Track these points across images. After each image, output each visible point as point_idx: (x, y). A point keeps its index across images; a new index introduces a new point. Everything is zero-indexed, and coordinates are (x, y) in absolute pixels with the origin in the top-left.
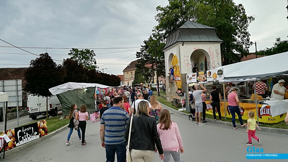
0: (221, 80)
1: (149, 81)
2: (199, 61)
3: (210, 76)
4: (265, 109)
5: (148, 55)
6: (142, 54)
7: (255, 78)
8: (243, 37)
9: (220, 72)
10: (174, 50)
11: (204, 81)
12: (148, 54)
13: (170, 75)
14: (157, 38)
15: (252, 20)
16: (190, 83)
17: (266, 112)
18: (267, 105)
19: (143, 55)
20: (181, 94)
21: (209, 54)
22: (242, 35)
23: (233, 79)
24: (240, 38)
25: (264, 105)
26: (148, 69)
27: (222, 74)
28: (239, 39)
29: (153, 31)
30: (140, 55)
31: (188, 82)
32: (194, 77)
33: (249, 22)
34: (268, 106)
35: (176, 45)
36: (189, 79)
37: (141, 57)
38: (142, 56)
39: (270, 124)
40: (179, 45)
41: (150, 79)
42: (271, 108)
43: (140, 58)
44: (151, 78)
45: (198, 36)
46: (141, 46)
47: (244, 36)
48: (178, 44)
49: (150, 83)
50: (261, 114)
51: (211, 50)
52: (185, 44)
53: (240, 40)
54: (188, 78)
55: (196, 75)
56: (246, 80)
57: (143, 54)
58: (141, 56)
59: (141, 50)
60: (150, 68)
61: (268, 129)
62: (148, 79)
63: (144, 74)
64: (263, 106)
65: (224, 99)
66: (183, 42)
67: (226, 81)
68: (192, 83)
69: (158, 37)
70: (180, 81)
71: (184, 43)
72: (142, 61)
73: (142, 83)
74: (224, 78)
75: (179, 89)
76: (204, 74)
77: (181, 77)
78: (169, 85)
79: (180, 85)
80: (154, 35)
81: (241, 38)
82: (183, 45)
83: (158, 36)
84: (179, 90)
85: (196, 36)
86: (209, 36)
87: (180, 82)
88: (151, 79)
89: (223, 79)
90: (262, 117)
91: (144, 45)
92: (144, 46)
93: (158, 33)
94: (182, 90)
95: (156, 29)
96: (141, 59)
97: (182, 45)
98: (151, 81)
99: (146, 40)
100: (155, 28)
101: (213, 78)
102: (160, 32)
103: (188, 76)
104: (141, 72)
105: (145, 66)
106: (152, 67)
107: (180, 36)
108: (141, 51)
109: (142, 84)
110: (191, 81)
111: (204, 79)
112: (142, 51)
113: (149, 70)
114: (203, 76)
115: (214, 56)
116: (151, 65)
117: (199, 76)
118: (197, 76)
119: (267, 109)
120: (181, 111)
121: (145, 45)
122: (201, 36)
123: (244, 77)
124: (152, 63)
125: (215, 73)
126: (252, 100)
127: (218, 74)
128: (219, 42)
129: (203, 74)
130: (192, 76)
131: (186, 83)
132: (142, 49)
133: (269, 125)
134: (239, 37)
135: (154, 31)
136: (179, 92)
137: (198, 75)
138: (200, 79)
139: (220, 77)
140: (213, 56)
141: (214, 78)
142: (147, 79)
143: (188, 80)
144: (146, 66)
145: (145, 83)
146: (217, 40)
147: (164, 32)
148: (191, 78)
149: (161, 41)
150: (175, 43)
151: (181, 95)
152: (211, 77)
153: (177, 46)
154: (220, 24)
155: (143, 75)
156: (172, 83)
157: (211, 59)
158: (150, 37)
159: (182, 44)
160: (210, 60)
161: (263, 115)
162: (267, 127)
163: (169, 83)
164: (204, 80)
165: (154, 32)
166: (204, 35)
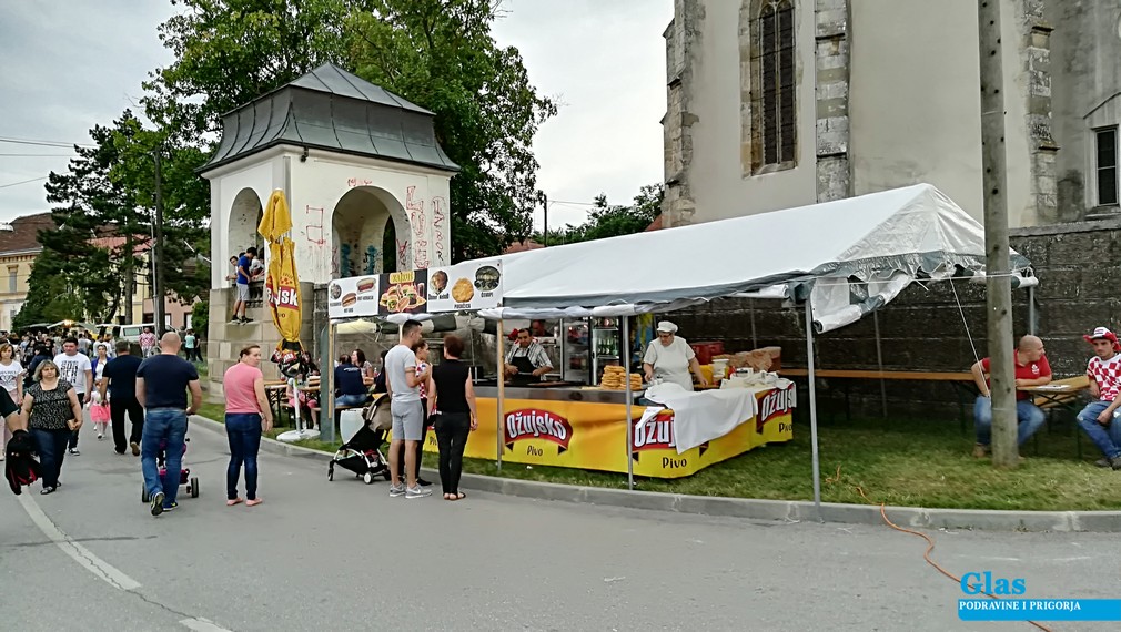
0: (490, 310)
1: (108, 310)
2: (363, 236)
3: (440, 290)
4: (653, 425)
5: (110, 196)
6: (78, 187)
7: (631, 306)
8: (515, 171)
9: (486, 277)
10: (261, 178)
11: (413, 312)
12: (107, 191)
13: (235, 285)
14: (164, 123)
15: (547, 112)
16: (345, 319)
17: (655, 436)
18: (660, 409)
19: (84, 192)
20: (296, 367)
21: (409, 213)
22: (512, 161)
23: (542, 305)
24: (505, 171)
25: (649, 408)
26: (107, 256)
27: (494, 284)
28: (501, 176)
29: (146, 86)
30: (69, 190)
31: (335, 312)
32: (366, 293)
33: (537, 118)
34: (667, 411)
35: (270, 156)
36: (340, 300)
37: (71, 198)
38: (80, 194)
39: (668, 481)
40: (287, 155)
41: (111, 303)
42: (674, 419)
43: (66, 205)
44: (119, 298)
45: (365, 132)
46: (76, 147)
47: (519, 168)
48: (284, 151)
49: (108, 321)
50: (637, 444)
51: (414, 199)
52: (313, 155)
53: (504, 180)
54: (336, 298)
55: (377, 285)
56: (597, 310)
57: (85, 188)
58: (72, 194)
59: (74, 165)
60: (113, 253)
61: (673, 498)
62: (100, 304)
63: (82, 278)
64: (648, 413)
65: (496, 385)
66: (306, 146)
67: (510, 311)
68: (357, 318)
69: (167, 120)
70: (296, 308)
71: (310, 151)
72: (78, 219)
73: (69, 318)
74: (501, 302)
75: (286, 345)
76: (416, 282)
77: (299, 291)
78: (228, 327)
79: (296, 328)
80: (149, 104)
81: (508, 175)
82: (303, 159)
83: (169, 114)
84: (287, 351)
85: (358, 131)
86: (410, 140)
87: (296, 312)
88: (116, 304)
89: (499, 306)
90: (642, 454)
91: (94, 145)
92: (94, 154)
93: (171, 102)
94: (299, 349)
95: (162, 81)
96: (72, 209)
97: (298, 157)
98: (117, 314)
99: (101, 127)
100: (157, 76)
101: (456, 298)
102: (182, 100)
103: (338, 287)
104: (68, 269)
105: (93, 242)
106: (128, 249)
107: (291, 117)
108: (74, 174)
109: (67, 323)
110: (351, 310)
111: (413, 301)
112: (81, 173)
113: (109, 264)
114: (411, 289)
115: (426, 224)
116: (123, 240)
117: (391, 289)
118: (382, 290)
119: (660, 423)
120: (290, 443)
121: (98, 147)
122: (378, 135)
123: (588, 301)
124: (128, 233)
125: (464, 281)
126: (608, 389)
127: (477, 285)
128: (448, 169)
129: (409, 284)
130: (355, 290)
131: (327, 318)
132: (78, 163)
133: (665, 486)
134: (501, 166)
135: (150, 87)
136: (289, 355)
137: (385, 286)
138: (394, 303)
139: (488, 295)
140: (421, 220)
141: (461, 298)
142: (95, 304)
143: (336, 304)
144: (97, 242)
145: (83, 320)
146: (438, 162)
147: (199, 99)
148: (351, 298)
149: (180, 139)
150: (269, 146)
151: (294, 371)
152: (447, 296)
153: (279, 160)
154: (446, 103)
155: (79, 281)
156: (244, 319)
157: (413, 235)
158: (126, 117)
159: (299, 153)
160: (409, 236)
161: (646, 446)
162: (660, 490)
163: (228, 320)
164: (414, 306)
165: (152, 94)
166: (390, 133)
